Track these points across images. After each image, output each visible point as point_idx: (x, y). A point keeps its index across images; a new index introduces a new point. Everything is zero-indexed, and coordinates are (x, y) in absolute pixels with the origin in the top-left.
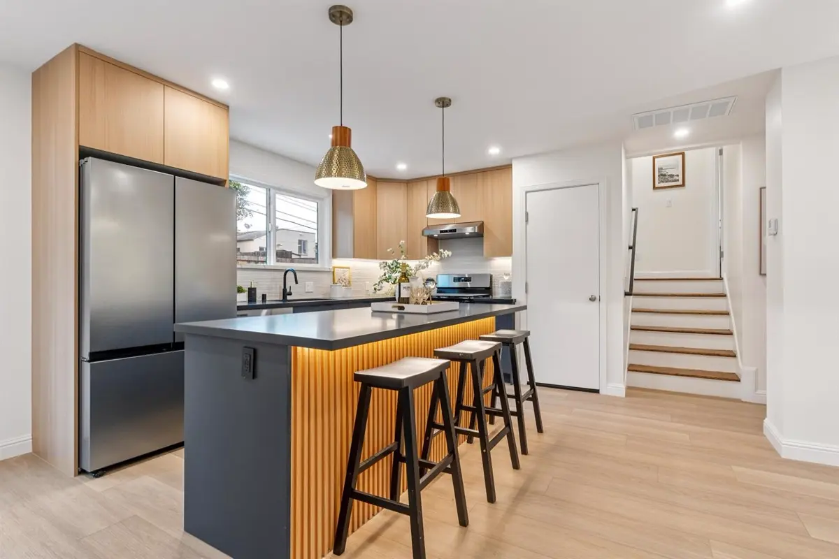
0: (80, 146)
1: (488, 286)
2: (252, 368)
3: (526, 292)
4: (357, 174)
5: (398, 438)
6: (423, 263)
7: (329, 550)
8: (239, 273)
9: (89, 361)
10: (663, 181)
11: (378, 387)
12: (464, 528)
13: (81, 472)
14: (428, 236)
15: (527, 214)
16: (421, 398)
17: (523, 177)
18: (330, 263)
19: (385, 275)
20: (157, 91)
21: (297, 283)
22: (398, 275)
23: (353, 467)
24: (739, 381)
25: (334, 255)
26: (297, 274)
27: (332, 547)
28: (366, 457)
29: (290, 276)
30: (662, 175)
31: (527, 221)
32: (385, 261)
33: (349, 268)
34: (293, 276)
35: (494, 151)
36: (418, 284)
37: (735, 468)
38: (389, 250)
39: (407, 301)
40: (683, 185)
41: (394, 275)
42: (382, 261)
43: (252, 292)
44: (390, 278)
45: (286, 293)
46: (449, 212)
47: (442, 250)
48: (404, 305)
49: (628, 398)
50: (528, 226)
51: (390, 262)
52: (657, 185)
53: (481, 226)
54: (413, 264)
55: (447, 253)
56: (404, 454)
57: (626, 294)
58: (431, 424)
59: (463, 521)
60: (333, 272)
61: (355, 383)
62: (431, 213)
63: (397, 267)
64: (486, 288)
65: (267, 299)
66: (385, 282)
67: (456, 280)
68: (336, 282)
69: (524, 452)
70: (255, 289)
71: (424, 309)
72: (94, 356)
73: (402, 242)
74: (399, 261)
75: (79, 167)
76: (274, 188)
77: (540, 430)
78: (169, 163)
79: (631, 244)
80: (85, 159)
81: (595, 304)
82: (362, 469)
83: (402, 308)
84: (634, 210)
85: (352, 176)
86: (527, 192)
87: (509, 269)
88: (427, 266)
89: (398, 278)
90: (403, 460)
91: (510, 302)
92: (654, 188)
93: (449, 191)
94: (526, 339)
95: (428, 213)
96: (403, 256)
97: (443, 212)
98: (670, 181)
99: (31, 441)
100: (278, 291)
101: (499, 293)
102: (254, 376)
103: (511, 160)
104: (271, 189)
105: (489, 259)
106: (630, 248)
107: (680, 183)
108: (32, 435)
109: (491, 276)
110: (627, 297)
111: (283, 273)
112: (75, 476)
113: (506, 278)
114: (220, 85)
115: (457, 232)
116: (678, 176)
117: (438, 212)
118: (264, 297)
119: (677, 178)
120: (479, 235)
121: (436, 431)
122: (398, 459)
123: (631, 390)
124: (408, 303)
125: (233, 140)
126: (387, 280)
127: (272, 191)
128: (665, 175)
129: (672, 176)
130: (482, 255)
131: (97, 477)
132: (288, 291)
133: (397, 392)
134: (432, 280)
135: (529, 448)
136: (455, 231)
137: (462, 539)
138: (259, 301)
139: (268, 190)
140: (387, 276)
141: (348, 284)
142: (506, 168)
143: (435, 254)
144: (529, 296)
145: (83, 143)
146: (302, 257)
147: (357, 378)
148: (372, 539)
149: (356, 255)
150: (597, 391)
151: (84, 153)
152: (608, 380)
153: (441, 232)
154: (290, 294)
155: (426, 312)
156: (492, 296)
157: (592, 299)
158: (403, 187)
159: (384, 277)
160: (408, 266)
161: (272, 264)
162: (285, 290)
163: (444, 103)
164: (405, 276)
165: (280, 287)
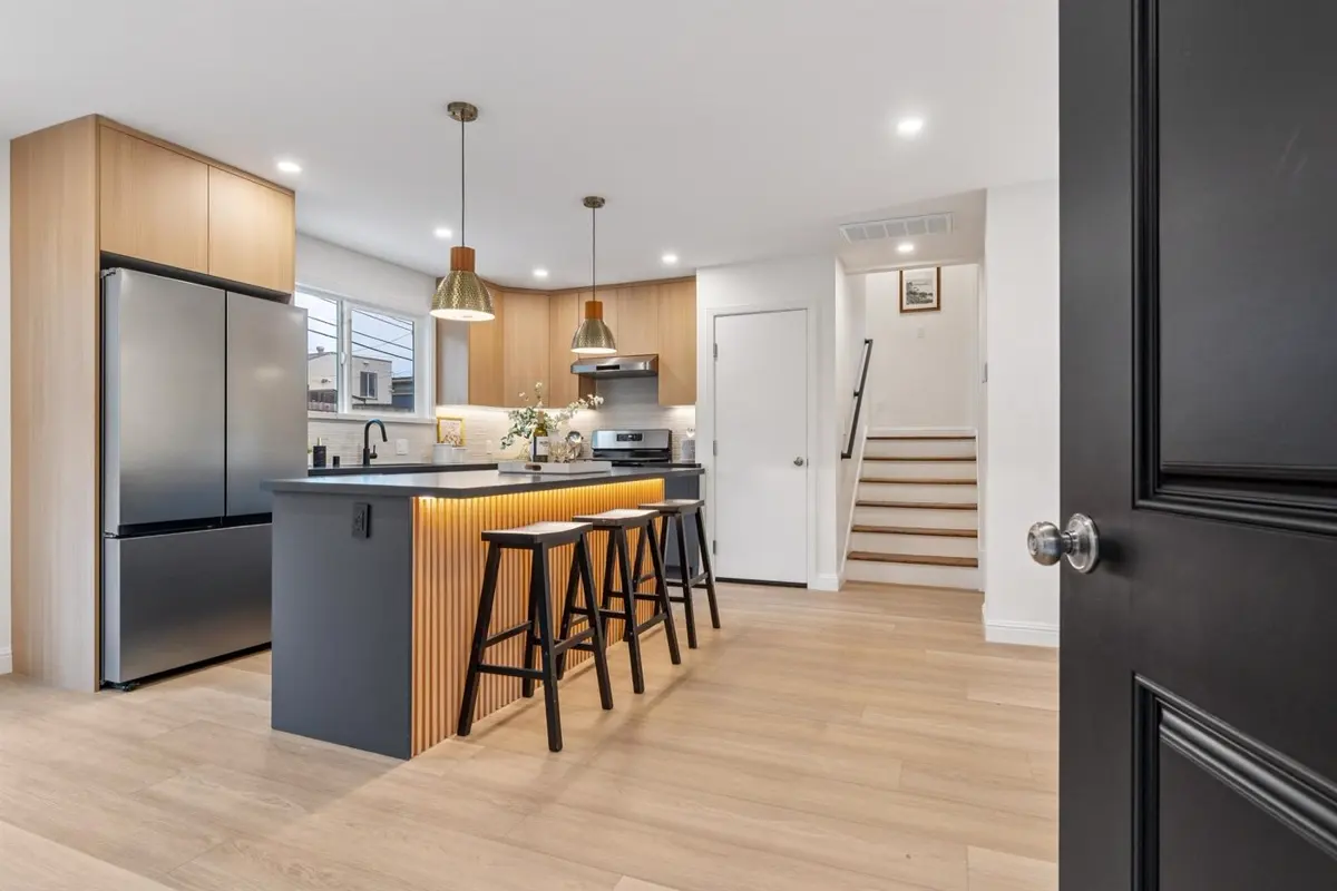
0: (101, 252)
1: (666, 446)
2: (365, 525)
3: (715, 453)
4: (482, 303)
5: (531, 616)
6: (566, 412)
7: (453, 733)
8: (310, 424)
9: (117, 537)
10: (915, 300)
11: (508, 547)
12: (607, 711)
13: (105, 686)
14: (581, 375)
15: (715, 346)
16: (559, 563)
17: (711, 294)
18: (433, 413)
19: (516, 426)
20: (199, 173)
21: (385, 440)
22: (533, 427)
23: (480, 640)
24: (976, 566)
25: (439, 400)
26: (386, 429)
27: (456, 730)
28: (494, 632)
29: (375, 430)
30: (911, 293)
31: (715, 356)
32: (516, 409)
33: (461, 420)
34: (380, 428)
35: (670, 261)
36: (559, 438)
37: (928, 652)
38: (521, 395)
39: (545, 459)
40: (938, 308)
41: (528, 427)
42: (511, 410)
43: (319, 453)
44: (522, 429)
45: (367, 455)
46: (601, 346)
47: (591, 396)
48: (540, 464)
49: (843, 593)
50: (717, 363)
51: (522, 411)
52: (905, 307)
53: (655, 361)
54: (553, 414)
55: (598, 399)
56: (539, 637)
57: (843, 456)
58: (570, 609)
59: (607, 704)
60: (438, 426)
61: (482, 543)
62: (578, 347)
63: (531, 417)
64: (664, 450)
65: (341, 463)
66: (515, 436)
67: (620, 438)
68: (441, 439)
69: (692, 644)
70: (324, 448)
71: (566, 468)
72: (127, 531)
73: (538, 384)
74: (535, 410)
75: (101, 280)
76: (348, 300)
77: (716, 624)
78: (217, 272)
79: (858, 390)
80: (111, 270)
81: (802, 469)
82: (491, 642)
83: (538, 468)
84: (867, 342)
85: (477, 308)
86: (715, 317)
87: (692, 423)
88: (572, 416)
89: (533, 431)
90: (537, 642)
91: (693, 466)
92: (902, 311)
93: (601, 318)
94: (699, 509)
95: (573, 347)
96: (540, 403)
97: (593, 346)
98: (922, 302)
99: (11, 656)
100: (356, 453)
101: (680, 457)
102: (368, 535)
103: (695, 269)
104: (345, 303)
105: (666, 408)
106: (856, 394)
107: (934, 305)
108: (12, 648)
109: (671, 432)
110: (844, 460)
111: (364, 425)
112: (96, 691)
113: (690, 435)
114: (288, 168)
115: (621, 369)
116: (931, 294)
117: (586, 346)
118: (336, 460)
119: (929, 297)
120: (653, 373)
121: (576, 617)
122: (531, 642)
123: (848, 585)
124: (546, 461)
125: (300, 234)
126: (518, 433)
127: (346, 305)
128: (915, 293)
129: (924, 295)
130: (657, 400)
131: (127, 690)
132: (371, 452)
133: (531, 551)
134: (578, 434)
135: (699, 642)
136: (617, 367)
137: (603, 719)
138: (329, 465)
139: (340, 304)
140: (519, 427)
141: (460, 444)
142: (686, 281)
143: (582, 401)
144: (717, 457)
145: (107, 248)
146: (368, 402)
147: (485, 537)
148: (501, 723)
149: (474, 399)
150: (804, 586)
151: (108, 262)
152: (818, 569)
153: (599, 368)
154: (375, 456)
155: (567, 471)
156: (671, 459)
157: (799, 463)
158: (543, 301)
159: (515, 430)
160: (546, 415)
161: (346, 412)
162: (366, 450)
163: (593, 202)
164: (543, 429)
165: (359, 447)
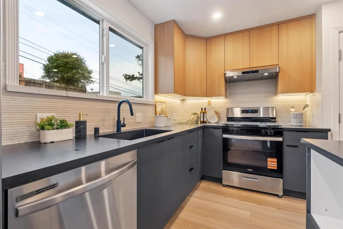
3: (339, 122)
15: (340, 52)
18: (154, 98)
21: (132, 114)
25: (156, 92)
29: (125, 107)
31: (340, 58)
33: (165, 103)
45: (119, 125)
60: (156, 106)
70: (84, 123)
86: (340, 32)
100: (112, 123)
111: (117, 105)
115: (259, 72)
118: (96, 130)
132: (122, 122)
136: (257, 71)
149: (175, 91)
153: (243, 73)
154: (124, 126)
158: (204, 43)
161: (105, 95)
162: (119, 122)
165: (114, 119)
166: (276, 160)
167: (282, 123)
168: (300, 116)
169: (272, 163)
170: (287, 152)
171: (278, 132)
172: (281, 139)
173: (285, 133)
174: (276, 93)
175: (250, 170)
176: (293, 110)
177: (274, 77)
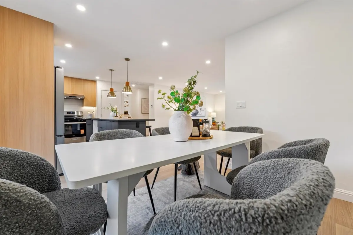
15: (102, 96)
50: (102, 99)
67: (68, 113)
86: (102, 90)
102: (139, 127)
103: (97, 80)
115: (77, 97)
166: (84, 130)
167: (85, 117)
168: (91, 115)
169: (82, 132)
170: (87, 127)
171: (85, 120)
172: (85, 123)
173: (87, 120)
174: (83, 106)
175: (74, 136)
176: (89, 113)
177: (82, 100)
